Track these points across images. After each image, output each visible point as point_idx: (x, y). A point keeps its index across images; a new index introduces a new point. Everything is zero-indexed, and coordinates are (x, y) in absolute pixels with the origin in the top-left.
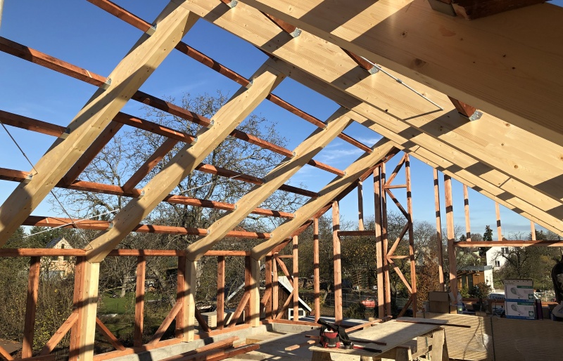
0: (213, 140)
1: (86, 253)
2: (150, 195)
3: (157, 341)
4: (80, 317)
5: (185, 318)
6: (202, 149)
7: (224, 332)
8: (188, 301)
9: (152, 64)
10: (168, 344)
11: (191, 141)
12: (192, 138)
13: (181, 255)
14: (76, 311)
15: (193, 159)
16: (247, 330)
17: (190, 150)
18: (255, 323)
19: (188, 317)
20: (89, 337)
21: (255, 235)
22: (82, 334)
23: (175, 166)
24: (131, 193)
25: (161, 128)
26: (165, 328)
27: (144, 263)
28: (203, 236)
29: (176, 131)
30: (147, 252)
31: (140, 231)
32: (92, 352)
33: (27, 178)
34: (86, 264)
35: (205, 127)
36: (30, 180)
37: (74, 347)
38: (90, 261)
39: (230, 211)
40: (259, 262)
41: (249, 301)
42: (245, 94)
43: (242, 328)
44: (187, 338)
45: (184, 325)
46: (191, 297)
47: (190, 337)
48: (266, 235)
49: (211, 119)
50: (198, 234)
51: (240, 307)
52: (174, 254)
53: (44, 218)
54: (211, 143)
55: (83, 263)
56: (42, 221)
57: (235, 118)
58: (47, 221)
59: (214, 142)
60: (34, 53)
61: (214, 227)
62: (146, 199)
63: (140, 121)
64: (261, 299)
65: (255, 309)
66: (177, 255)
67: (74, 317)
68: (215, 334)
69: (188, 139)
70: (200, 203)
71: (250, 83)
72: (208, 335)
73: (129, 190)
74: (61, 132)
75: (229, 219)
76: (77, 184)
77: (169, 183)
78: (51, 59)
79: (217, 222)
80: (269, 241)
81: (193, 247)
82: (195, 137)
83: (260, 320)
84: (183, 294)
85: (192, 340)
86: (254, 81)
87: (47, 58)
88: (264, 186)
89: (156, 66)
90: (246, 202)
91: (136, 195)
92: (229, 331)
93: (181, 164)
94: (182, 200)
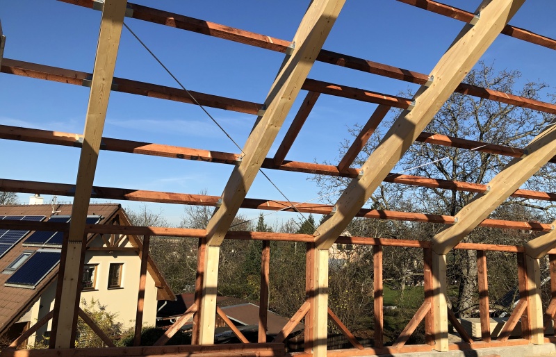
0: (433, 100)
1: (315, 239)
2: (368, 174)
3: (401, 346)
4: (312, 306)
5: (435, 322)
6: (421, 114)
7: (491, 346)
8: (438, 301)
9: (330, 13)
10: (416, 351)
11: (408, 105)
12: (409, 102)
13: (426, 246)
14: (309, 300)
15: (412, 126)
16: (526, 347)
17: (409, 117)
18: (537, 340)
19: (439, 321)
20: (321, 331)
21: (526, 225)
22: (314, 325)
23: (393, 137)
24: (347, 173)
25: (367, 94)
26: (411, 331)
27: (380, 254)
28: (450, 224)
29: (386, 95)
30: (384, 242)
31: (368, 216)
32: (325, 347)
33: (239, 160)
34: (316, 250)
35: (423, 84)
36: (240, 162)
37: (308, 339)
38: (318, 248)
39: (481, 193)
40: (538, 260)
41: (526, 309)
42: (471, 32)
43: (519, 344)
44: (440, 347)
45: (435, 331)
46: (442, 297)
47: (443, 346)
48: (545, 226)
49: (430, 75)
50: (443, 221)
51: (514, 316)
52: (417, 245)
53: (265, 201)
54: (431, 104)
55: (312, 250)
56: (263, 205)
57: (458, 67)
58: (268, 204)
59: (435, 102)
60: (211, 25)
61: (463, 214)
62: (365, 179)
63: (340, 88)
64: (544, 309)
65: (536, 321)
66: (422, 246)
67: (306, 306)
68: (479, 346)
69: (403, 104)
70: (437, 184)
71: (476, 17)
72: (470, 346)
73: (345, 170)
74: (258, 109)
75: (481, 204)
76: (288, 165)
77: (387, 159)
78: (228, 30)
79: (465, 208)
80: (549, 234)
81: (440, 237)
82: (413, 100)
83: (545, 336)
84: (431, 293)
85: (447, 350)
86: (482, 12)
87: (224, 29)
88: (525, 159)
89: (336, 14)
90: (502, 180)
91: (354, 175)
92: (500, 345)
93: (399, 135)
94: (413, 180)
